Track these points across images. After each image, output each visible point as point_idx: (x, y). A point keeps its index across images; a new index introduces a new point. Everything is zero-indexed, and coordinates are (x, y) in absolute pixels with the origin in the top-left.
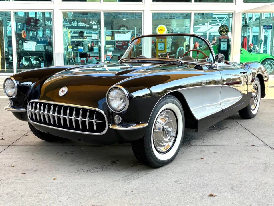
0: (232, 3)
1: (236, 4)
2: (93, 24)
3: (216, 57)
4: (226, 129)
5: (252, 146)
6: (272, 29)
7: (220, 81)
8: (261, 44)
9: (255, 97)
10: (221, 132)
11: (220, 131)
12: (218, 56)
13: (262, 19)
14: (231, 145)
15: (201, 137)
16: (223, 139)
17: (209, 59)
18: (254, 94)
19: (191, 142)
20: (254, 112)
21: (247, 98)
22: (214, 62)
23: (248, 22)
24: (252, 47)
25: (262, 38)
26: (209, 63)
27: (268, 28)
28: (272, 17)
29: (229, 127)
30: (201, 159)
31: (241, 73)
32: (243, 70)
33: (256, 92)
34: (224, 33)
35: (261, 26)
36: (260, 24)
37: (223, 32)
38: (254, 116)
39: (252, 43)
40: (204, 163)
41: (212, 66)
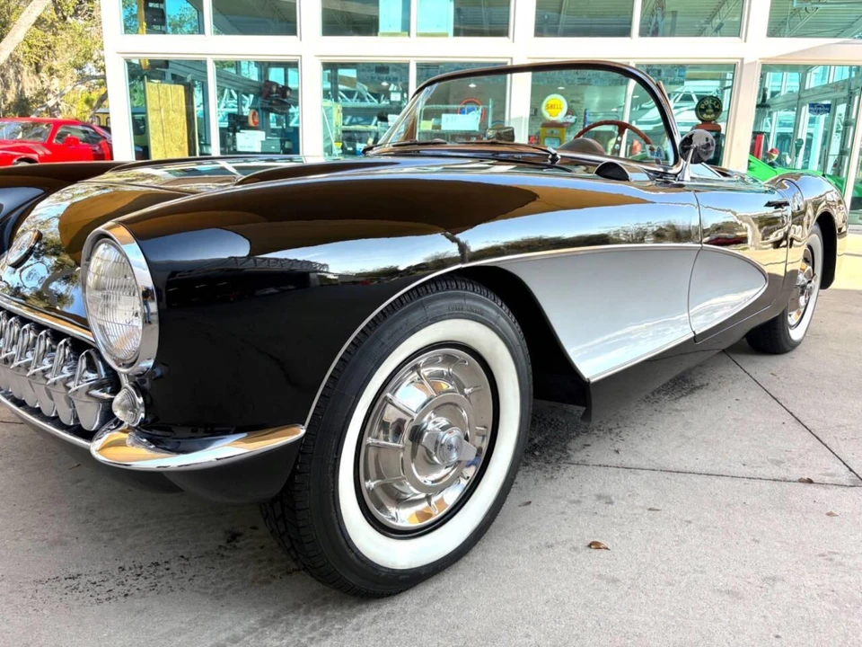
0: (737, 38)
1: (745, 41)
2: (391, 89)
3: (683, 143)
4: (700, 391)
5: (801, 481)
6: (829, 112)
7: (693, 233)
8: (798, 149)
9: (804, 287)
10: (684, 402)
11: (682, 400)
12: (693, 138)
13: (807, 88)
14: (716, 469)
15: (610, 426)
16: (689, 439)
17: (659, 150)
18: (802, 278)
19: (573, 445)
20: (795, 334)
21: (783, 289)
22: (676, 161)
23: (768, 97)
24: (776, 156)
25: (802, 135)
26: (658, 162)
27: (820, 109)
28: (833, 83)
29: (713, 384)
30: (590, 546)
31: (769, 204)
32: (775, 198)
33: (809, 271)
34: (709, 116)
35: (803, 105)
36: (801, 101)
37: (708, 114)
38: (794, 345)
39: (774, 147)
40: (600, 576)
41: (665, 173)
